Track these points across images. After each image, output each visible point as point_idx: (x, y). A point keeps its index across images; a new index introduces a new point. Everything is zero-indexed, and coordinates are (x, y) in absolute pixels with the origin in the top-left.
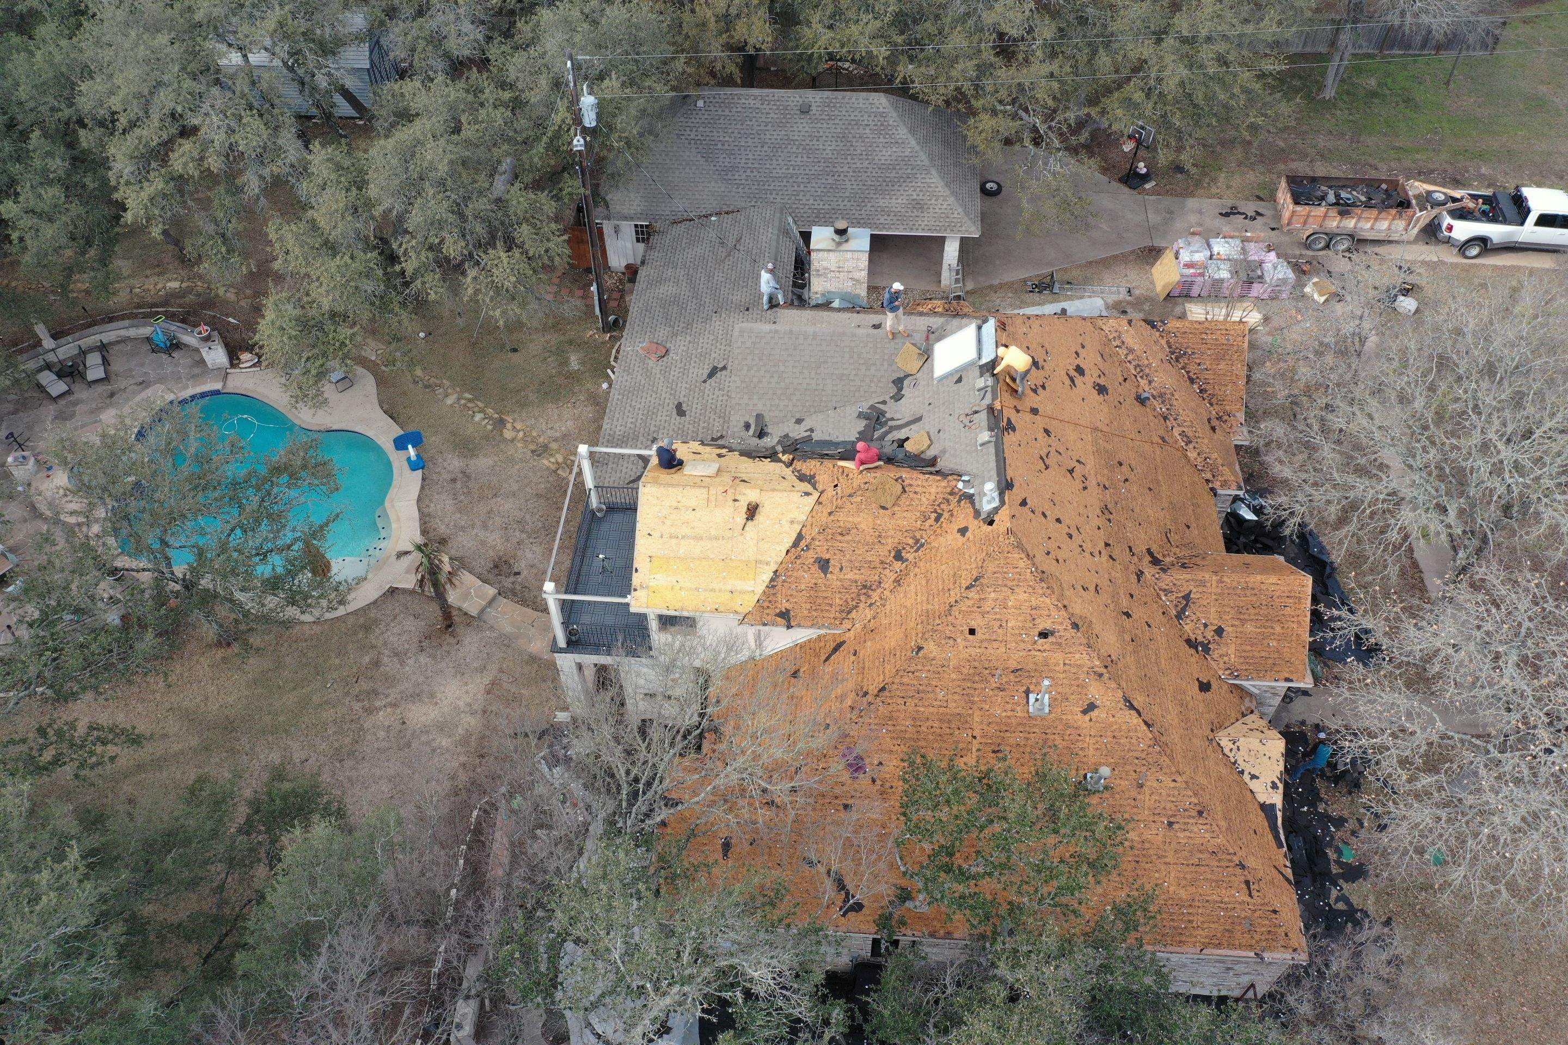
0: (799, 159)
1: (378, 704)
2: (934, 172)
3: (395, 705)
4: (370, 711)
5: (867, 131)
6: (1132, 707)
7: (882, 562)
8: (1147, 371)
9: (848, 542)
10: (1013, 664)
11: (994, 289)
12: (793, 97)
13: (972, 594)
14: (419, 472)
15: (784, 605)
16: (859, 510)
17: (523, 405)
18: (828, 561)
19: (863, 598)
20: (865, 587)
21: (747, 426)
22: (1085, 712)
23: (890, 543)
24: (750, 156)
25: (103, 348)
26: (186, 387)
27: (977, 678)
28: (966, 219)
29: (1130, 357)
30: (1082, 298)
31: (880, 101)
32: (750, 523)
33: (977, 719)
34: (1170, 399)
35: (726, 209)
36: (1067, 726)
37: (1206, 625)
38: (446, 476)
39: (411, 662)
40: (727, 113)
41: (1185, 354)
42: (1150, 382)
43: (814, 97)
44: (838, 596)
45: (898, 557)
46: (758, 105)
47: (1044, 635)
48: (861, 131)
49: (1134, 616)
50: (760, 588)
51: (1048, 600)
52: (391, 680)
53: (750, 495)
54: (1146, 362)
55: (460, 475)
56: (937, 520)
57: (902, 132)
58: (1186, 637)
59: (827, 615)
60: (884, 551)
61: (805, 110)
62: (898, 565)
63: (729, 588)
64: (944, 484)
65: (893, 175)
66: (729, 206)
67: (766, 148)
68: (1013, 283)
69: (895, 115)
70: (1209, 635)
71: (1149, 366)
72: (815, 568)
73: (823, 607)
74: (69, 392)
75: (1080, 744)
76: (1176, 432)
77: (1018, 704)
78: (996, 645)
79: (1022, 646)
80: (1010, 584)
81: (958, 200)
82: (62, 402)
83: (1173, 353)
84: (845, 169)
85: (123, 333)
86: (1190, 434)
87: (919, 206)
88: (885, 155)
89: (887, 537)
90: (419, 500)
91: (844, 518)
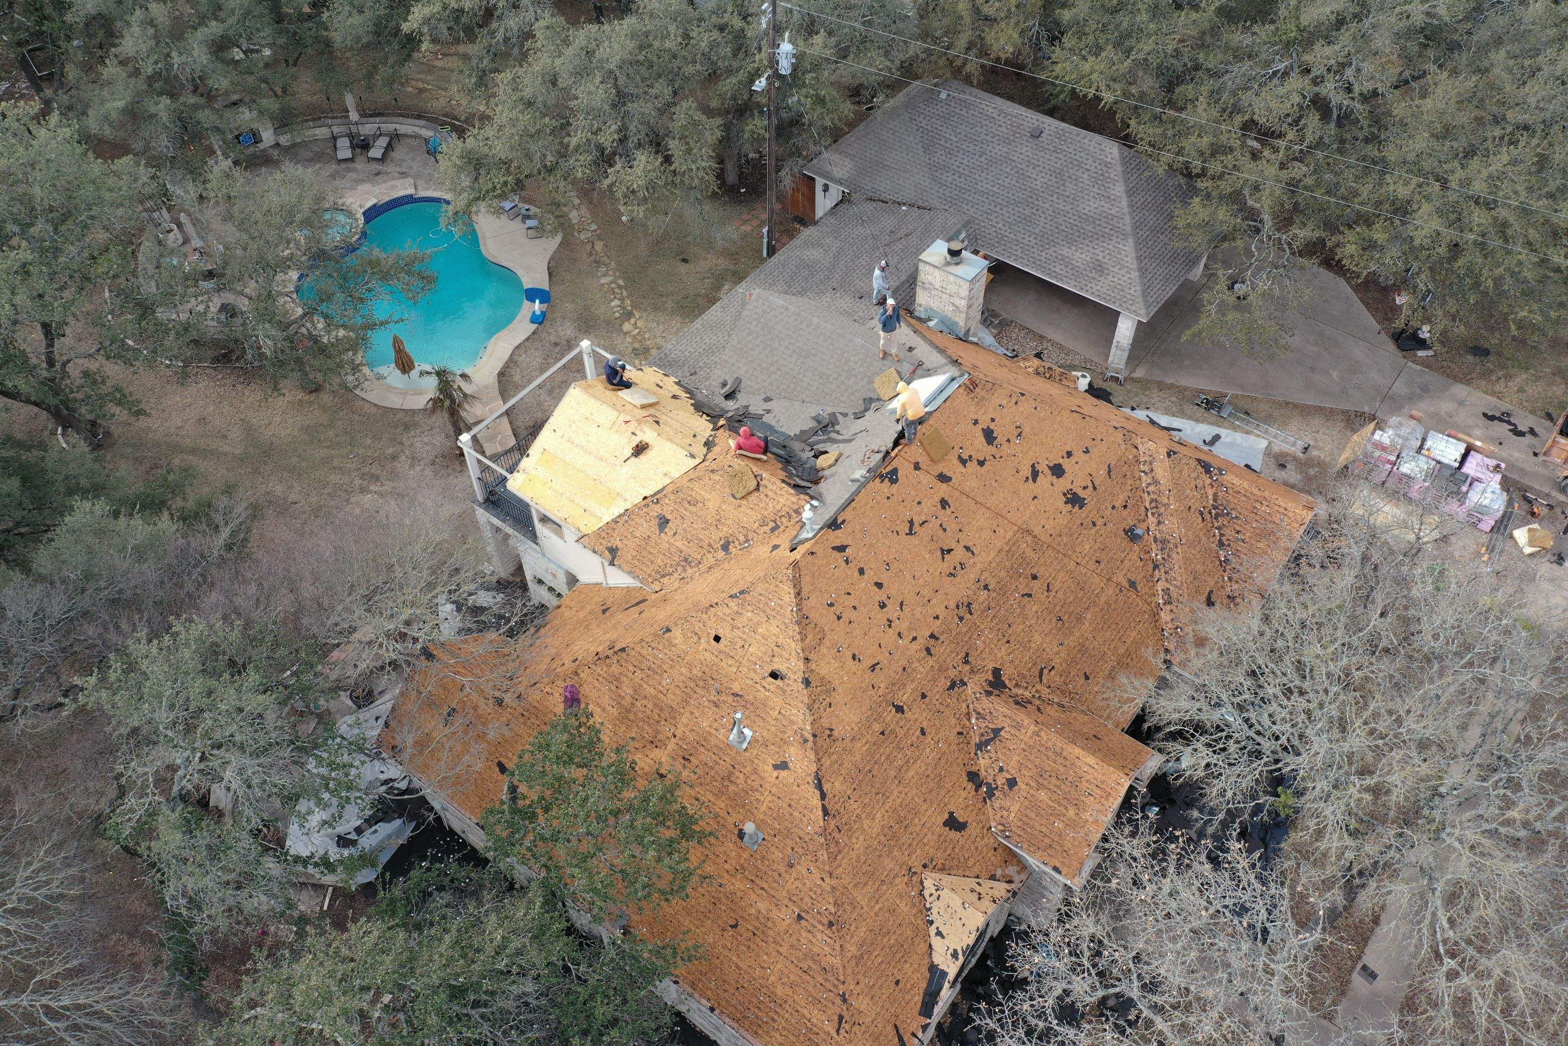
0: (1008, 180)
1: (372, 488)
2: (1131, 241)
3: (381, 495)
4: (363, 490)
5: (1085, 176)
6: (819, 786)
7: (710, 545)
8: (1162, 510)
9: (691, 513)
10: (736, 687)
11: (1161, 386)
12: (1031, 118)
13: (733, 604)
14: (534, 326)
15: (616, 542)
16: (713, 488)
17: (656, 308)
18: (667, 521)
19: (680, 569)
20: (686, 560)
21: (724, 385)
22: (776, 767)
23: (725, 531)
24: (965, 162)
25: (395, 138)
26: (427, 189)
27: (701, 683)
28: (1140, 299)
29: (1151, 488)
30: (1247, 433)
31: (1111, 149)
32: (633, 459)
33: (684, 720)
34: (1171, 550)
35: (920, 203)
36: (755, 771)
37: (1001, 769)
38: (553, 339)
39: (418, 469)
40: (963, 113)
41: (1228, 514)
42: (1159, 523)
43: (1050, 124)
44: (662, 556)
45: (725, 548)
46: (995, 115)
47: (774, 675)
48: (1079, 173)
49: (908, 715)
50: (607, 518)
51: (793, 645)
52: (394, 475)
53: (648, 435)
54: (1166, 501)
55: (564, 343)
56: (773, 530)
57: (1119, 189)
58: (974, 769)
59: (645, 569)
60: (716, 536)
61: (1036, 135)
62: (721, 554)
63: (586, 506)
64: (794, 499)
65: (1089, 228)
66: (924, 201)
67: (983, 159)
68: (1186, 389)
69: (1120, 169)
70: (1001, 781)
71: (1167, 506)
72: (655, 522)
73: (645, 560)
74: (351, 160)
75: (757, 795)
76: (1160, 586)
77: (723, 726)
78: (730, 662)
79: (752, 675)
80: (769, 611)
81: (1141, 277)
82: (343, 166)
83: (1215, 508)
84: (1047, 205)
85: (417, 130)
86: (1174, 595)
87: (1100, 268)
88: (1092, 206)
89: (724, 524)
90: (518, 347)
91: (699, 491)
